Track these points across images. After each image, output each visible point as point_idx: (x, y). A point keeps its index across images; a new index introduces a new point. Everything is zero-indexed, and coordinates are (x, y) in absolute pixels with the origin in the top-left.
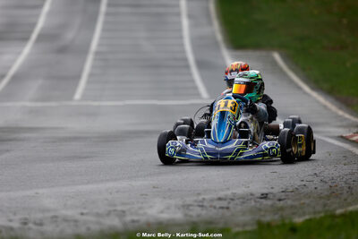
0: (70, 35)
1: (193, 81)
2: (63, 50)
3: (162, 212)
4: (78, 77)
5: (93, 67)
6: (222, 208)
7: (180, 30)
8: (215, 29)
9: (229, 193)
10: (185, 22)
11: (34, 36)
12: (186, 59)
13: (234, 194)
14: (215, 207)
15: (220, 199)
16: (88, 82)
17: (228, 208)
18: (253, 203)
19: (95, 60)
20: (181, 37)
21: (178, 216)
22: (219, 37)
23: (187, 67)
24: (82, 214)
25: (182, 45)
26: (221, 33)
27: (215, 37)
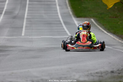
1: (64, 29)
2: (15, 17)
4: (22, 27)
5: (26, 24)
7: (57, 11)
8: (69, 10)
10: (58, 7)
12: (60, 21)
16: (26, 29)
19: (27, 21)
20: (57, 13)
22: (71, 13)
23: (61, 24)
25: (58, 16)
26: (71, 11)
27: (69, 13)
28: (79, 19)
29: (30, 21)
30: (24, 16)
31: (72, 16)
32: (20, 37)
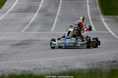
0: (50, 10)
2: (48, 15)
3: (80, 66)
4: (53, 24)
5: (57, 21)
6: (100, 65)
7: (87, 9)
8: (98, 8)
9: (102, 60)
11: (38, 11)
13: (104, 61)
14: (97, 65)
15: (99, 62)
16: (56, 25)
17: (102, 65)
18: (110, 64)
19: (58, 18)
20: (87, 11)
21: (85, 67)
22: (99, 11)
23: (89, 21)
24: (53, 67)
25: (87, 14)
26: (100, 9)
27: (98, 11)
28: (106, 16)
29: (62, 18)
30: (56, 14)
31: (100, 14)
32: (49, 32)
